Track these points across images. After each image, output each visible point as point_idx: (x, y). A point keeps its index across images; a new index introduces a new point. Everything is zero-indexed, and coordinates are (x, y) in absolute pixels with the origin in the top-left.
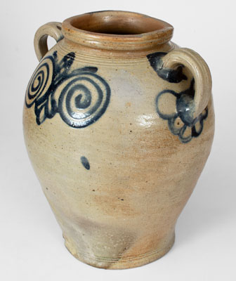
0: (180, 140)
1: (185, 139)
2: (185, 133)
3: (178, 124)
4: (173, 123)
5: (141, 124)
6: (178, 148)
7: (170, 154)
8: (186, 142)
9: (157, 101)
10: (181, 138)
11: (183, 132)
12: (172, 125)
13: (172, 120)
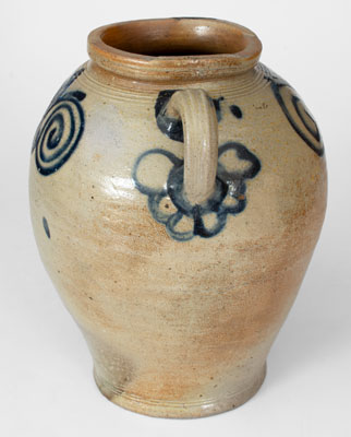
0: (169, 233)
1: (179, 234)
2: (179, 224)
3: (167, 206)
4: (158, 203)
5: (106, 191)
6: (165, 245)
7: (150, 250)
8: (181, 240)
9: (138, 162)
10: (171, 230)
11: (176, 221)
12: (155, 206)
13: (156, 198)
